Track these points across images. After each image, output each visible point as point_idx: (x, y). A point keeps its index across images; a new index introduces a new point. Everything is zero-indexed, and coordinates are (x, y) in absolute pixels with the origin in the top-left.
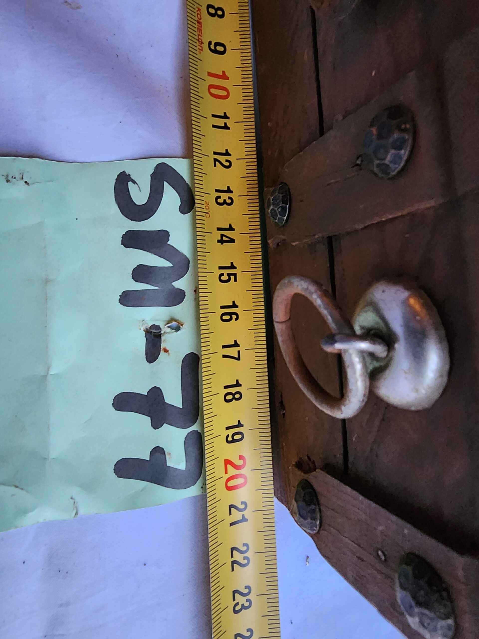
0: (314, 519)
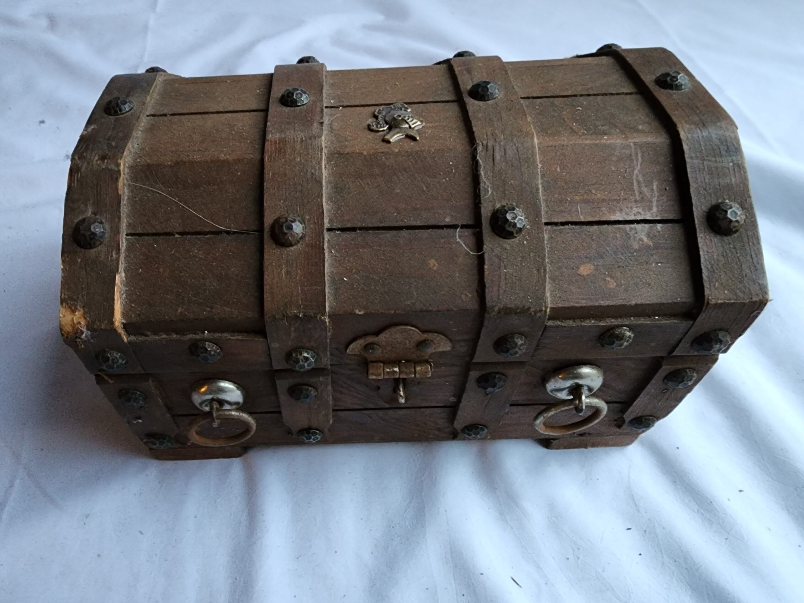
0: (649, 420)
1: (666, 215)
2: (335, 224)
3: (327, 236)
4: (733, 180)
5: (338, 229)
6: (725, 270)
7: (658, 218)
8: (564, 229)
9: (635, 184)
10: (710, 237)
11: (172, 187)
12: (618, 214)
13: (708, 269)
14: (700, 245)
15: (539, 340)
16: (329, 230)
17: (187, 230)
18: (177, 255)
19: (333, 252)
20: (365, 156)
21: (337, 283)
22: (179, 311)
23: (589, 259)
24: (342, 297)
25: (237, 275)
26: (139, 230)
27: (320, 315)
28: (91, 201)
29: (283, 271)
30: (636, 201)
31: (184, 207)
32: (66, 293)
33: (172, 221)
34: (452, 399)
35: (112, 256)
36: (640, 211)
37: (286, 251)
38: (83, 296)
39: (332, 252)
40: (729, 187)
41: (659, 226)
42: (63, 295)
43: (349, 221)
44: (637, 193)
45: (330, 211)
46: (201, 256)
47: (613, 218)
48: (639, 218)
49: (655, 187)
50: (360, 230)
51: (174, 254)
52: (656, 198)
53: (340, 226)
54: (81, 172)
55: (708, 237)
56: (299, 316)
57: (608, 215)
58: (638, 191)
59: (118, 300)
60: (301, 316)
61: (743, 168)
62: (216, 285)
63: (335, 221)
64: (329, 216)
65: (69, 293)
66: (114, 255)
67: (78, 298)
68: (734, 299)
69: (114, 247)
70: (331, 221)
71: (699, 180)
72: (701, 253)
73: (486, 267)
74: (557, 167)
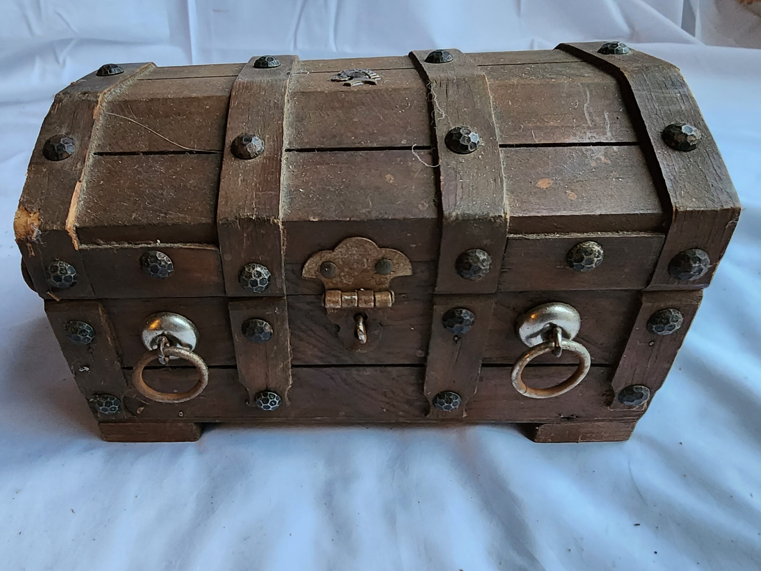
0: (641, 389)
1: (621, 139)
2: (294, 146)
3: (285, 155)
4: (683, 108)
5: (298, 150)
6: (688, 180)
7: (613, 141)
8: (520, 149)
9: (586, 114)
10: (668, 152)
11: (144, 116)
12: (572, 137)
13: (671, 180)
14: (659, 160)
15: (503, 259)
16: (288, 150)
17: (152, 150)
18: (140, 169)
19: (291, 167)
20: (326, 94)
21: (292, 193)
22: (133, 217)
23: (547, 175)
24: (297, 206)
25: (195, 187)
26: (107, 150)
27: (273, 217)
28: (66, 124)
29: (240, 179)
30: (589, 128)
31: (152, 132)
32: (26, 197)
33: (139, 142)
34: (420, 353)
35: (76, 167)
36: (595, 135)
37: (243, 163)
38: (41, 200)
39: (289, 168)
40: (680, 113)
41: (615, 148)
42: (22, 199)
43: (307, 143)
44: (589, 122)
45: (290, 135)
46: (162, 171)
47: (567, 141)
48: (595, 141)
49: (606, 116)
50: (318, 151)
51: (136, 169)
52: (609, 126)
53: (299, 148)
54: (62, 102)
55: (666, 152)
56: (252, 219)
57: (562, 138)
58: (590, 120)
59: (75, 204)
60: (253, 218)
61: (691, 97)
62: (173, 195)
63: (295, 143)
64: (289, 139)
65: (28, 197)
66: (79, 167)
67: (36, 201)
68: (704, 207)
69: (80, 159)
70: (290, 143)
71: (649, 107)
72: (661, 166)
73: (441, 178)
74: (509, 102)
